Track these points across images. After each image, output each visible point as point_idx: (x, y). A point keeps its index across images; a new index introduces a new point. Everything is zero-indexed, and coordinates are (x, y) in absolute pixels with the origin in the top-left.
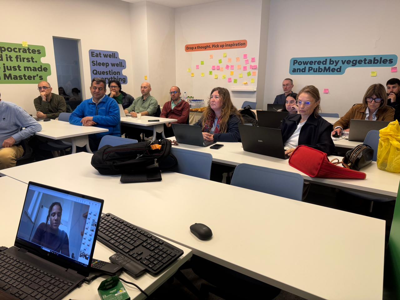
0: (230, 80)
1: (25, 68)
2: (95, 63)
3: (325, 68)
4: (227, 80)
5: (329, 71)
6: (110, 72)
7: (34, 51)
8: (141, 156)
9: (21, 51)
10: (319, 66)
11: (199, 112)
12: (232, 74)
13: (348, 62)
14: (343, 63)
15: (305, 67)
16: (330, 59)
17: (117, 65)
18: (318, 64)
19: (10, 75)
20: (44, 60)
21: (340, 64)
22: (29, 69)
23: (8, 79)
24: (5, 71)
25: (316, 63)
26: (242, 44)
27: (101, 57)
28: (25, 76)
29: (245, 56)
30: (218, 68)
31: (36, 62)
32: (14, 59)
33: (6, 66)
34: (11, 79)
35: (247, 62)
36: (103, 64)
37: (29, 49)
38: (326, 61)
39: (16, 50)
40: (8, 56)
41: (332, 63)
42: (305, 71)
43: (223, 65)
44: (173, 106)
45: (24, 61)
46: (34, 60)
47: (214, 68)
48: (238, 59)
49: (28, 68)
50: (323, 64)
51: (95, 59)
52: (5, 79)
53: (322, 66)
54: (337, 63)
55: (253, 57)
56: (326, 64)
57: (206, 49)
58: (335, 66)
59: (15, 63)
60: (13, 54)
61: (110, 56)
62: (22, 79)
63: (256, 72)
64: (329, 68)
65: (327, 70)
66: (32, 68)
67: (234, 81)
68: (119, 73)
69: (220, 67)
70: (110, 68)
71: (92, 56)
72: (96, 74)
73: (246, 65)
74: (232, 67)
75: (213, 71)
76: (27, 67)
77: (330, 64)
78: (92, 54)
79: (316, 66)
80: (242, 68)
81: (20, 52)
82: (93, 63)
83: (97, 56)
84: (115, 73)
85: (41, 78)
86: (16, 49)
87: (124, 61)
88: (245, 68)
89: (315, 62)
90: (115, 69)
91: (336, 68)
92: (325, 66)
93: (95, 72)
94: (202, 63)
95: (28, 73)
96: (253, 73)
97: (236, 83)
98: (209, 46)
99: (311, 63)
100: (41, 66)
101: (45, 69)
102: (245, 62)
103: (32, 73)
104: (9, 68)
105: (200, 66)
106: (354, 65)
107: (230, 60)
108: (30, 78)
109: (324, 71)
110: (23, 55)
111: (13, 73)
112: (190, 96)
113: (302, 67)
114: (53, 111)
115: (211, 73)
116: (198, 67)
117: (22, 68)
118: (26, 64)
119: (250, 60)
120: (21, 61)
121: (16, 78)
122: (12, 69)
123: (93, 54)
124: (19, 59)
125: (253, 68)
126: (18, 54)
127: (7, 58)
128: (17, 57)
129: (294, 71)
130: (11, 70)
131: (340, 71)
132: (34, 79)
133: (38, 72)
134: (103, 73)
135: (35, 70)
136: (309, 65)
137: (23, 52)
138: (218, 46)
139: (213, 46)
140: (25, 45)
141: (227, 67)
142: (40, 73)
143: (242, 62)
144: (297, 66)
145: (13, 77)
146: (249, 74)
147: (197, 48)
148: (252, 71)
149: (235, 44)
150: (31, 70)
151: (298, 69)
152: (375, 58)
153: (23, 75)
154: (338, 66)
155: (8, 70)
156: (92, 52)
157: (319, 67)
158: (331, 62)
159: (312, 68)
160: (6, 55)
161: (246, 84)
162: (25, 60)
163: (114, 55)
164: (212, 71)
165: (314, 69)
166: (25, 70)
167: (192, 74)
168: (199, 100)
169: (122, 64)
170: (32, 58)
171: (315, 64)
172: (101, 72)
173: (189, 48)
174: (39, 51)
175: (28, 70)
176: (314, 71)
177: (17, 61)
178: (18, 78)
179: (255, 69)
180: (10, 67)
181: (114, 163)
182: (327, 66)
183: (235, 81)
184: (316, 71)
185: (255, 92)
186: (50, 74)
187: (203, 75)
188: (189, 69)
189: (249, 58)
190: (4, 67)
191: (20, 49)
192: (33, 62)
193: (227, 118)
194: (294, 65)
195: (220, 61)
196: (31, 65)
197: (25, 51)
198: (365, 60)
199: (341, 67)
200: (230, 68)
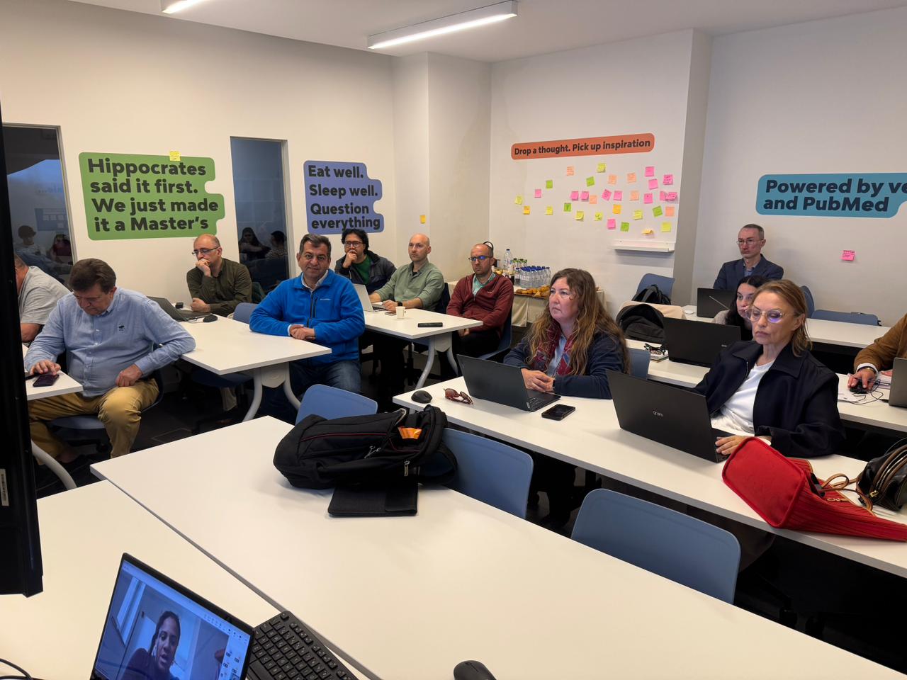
0: (611, 225)
1: (173, 204)
2: (317, 188)
3: (847, 200)
4: (605, 223)
5: (857, 209)
6: (347, 207)
7: (192, 170)
8: (377, 450)
9: (167, 170)
10: (832, 195)
11: (537, 298)
12: (617, 210)
14: (894, 190)
15: (796, 198)
16: (861, 181)
17: (363, 192)
18: (829, 189)
19: (144, 220)
20: (211, 188)
21: (885, 192)
22: (182, 206)
23: (140, 229)
24: (133, 213)
25: (824, 188)
26: (643, 143)
27: (328, 176)
28: (172, 221)
29: (650, 171)
30: (586, 197)
31: (196, 191)
32: (152, 187)
33: (135, 201)
34: (146, 228)
35: (653, 184)
36: (334, 191)
37: (182, 166)
38: (849, 184)
39: (156, 169)
40: (141, 182)
41: (864, 188)
42: (795, 207)
43: (596, 191)
44: (476, 288)
45: (171, 191)
46: (191, 189)
47: (575, 197)
48: (631, 177)
49: (179, 204)
50: (842, 191)
51: (317, 180)
52: (133, 229)
53: (839, 197)
54: (877, 190)
55: (667, 173)
56: (848, 191)
57: (558, 152)
58: (873, 196)
59: (153, 196)
60: (151, 178)
61: (348, 173)
62: (166, 227)
63: (673, 208)
64: (857, 200)
65: (851, 206)
66: (187, 205)
67: (622, 227)
68: (367, 209)
69: (590, 194)
70: (348, 199)
71: (311, 175)
72: (318, 212)
73: (650, 192)
74: (618, 194)
75: (573, 203)
76: (177, 203)
77: (860, 190)
78: (311, 171)
79: (824, 196)
80: (642, 198)
81: (164, 172)
82: (312, 190)
83: (321, 173)
84: (358, 210)
85: (204, 224)
86: (158, 166)
87: (378, 183)
88: (648, 198)
89: (822, 185)
90: (359, 201)
91: (875, 200)
92: (846, 195)
93: (316, 208)
94: (549, 185)
95: (179, 216)
96: (670, 209)
97: (627, 230)
98: (567, 147)
99: (811, 187)
100: (205, 200)
101: (213, 205)
102: (648, 183)
103: (187, 216)
104: (142, 207)
105: (544, 190)
107: (613, 179)
108: (182, 224)
109: (844, 209)
110: (171, 179)
111: (150, 216)
112: (518, 258)
113: (788, 196)
114: (224, 297)
115: (567, 207)
116: (538, 193)
117: (167, 206)
118: (175, 196)
119: (660, 180)
120: (165, 191)
121: (154, 225)
122: (149, 208)
123: (312, 169)
124: (162, 188)
125: (669, 198)
126: (161, 176)
127: (138, 185)
128: (158, 184)
129: (768, 206)
130: (145, 209)
131: (883, 208)
132: (190, 227)
133: (198, 213)
134: (333, 210)
135: (193, 207)
136: (805, 193)
137: (171, 172)
138: (586, 148)
139: (575, 147)
140: (175, 158)
141: (607, 194)
142: (203, 215)
143: (643, 186)
144: (775, 195)
145: (149, 224)
146: (657, 212)
147: (538, 151)
148: (664, 205)
149: (626, 143)
150: (185, 209)
151: (777, 202)
153: (168, 219)
154: (880, 197)
155: (140, 209)
156: (310, 167)
157: (831, 198)
158: (863, 185)
159: (813, 200)
160: (138, 180)
161: (650, 234)
162: (175, 189)
163: (356, 171)
164: (570, 204)
165: (819, 202)
166: (173, 209)
167: (526, 208)
168: (539, 268)
169: (373, 190)
170: (188, 185)
171: (820, 191)
172: (328, 208)
173: (521, 151)
174: (202, 169)
175: (179, 209)
176: (818, 208)
177: (158, 191)
178: (160, 226)
179: (673, 200)
180: (145, 204)
181: (319, 465)
182: (852, 195)
183: (625, 227)
184: (824, 208)
185: (670, 253)
186: (222, 216)
187: (550, 212)
188: (519, 197)
189: (659, 176)
190: (133, 204)
191: (164, 167)
192: (190, 191)
193: (588, 340)
194: (768, 191)
195: (590, 182)
196: (186, 198)
197: (174, 170)
199: (887, 199)
200: (612, 196)
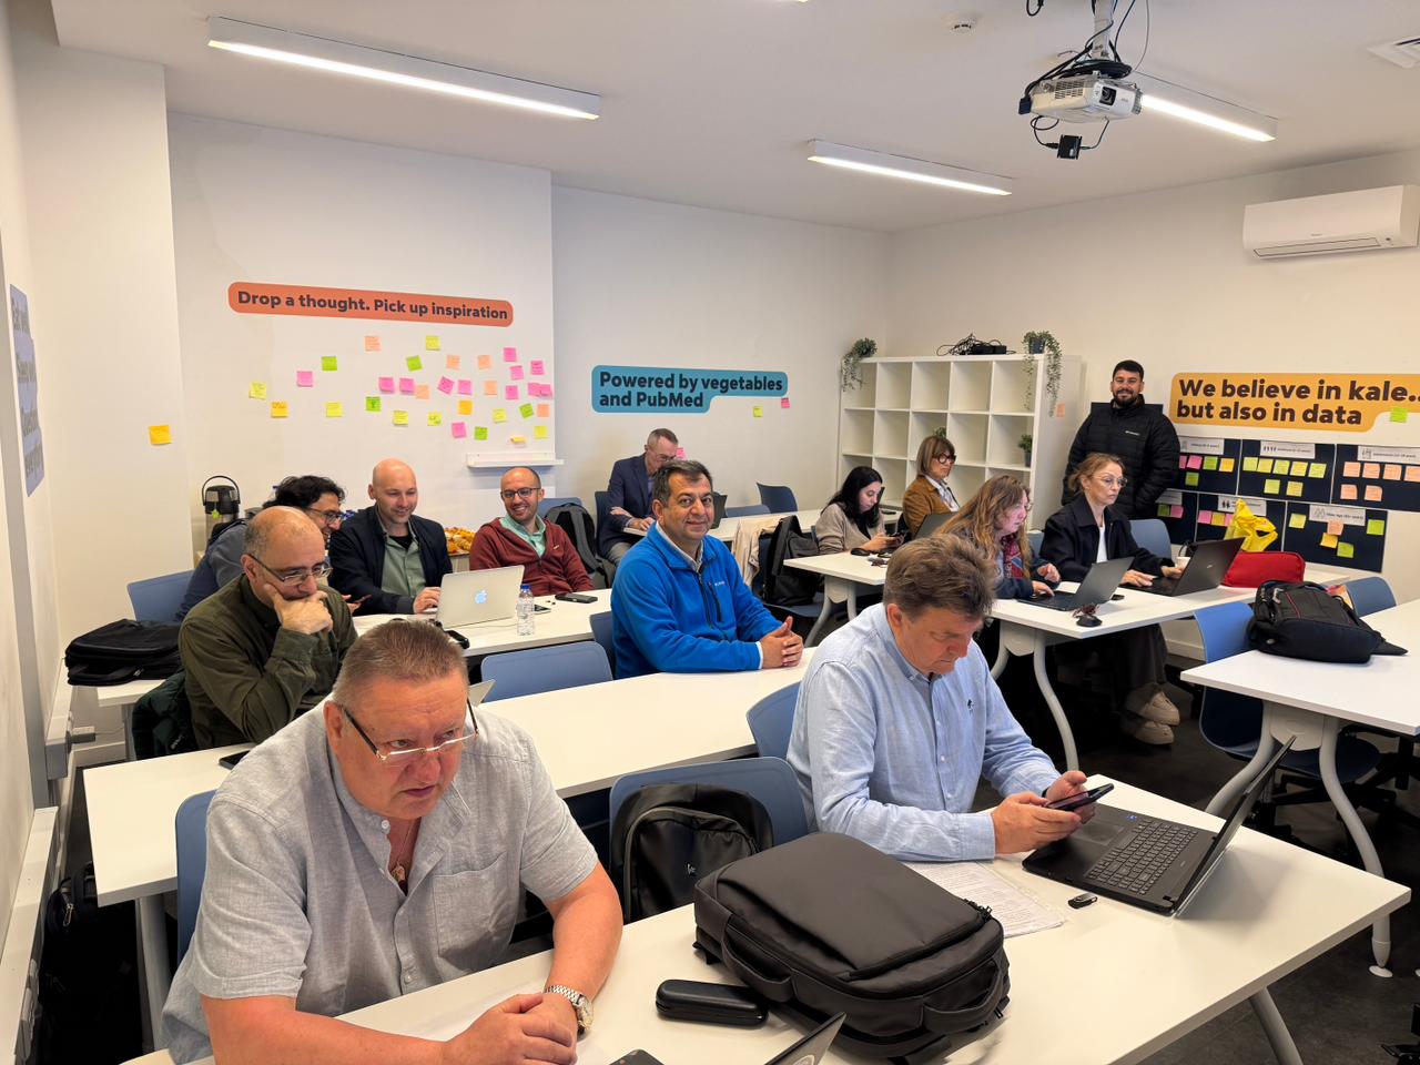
0: (459, 430)
3: (672, 396)
4: (448, 429)
5: (681, 405)
10: (660, 390)
12: (466, 408)
13: (714, 384)
14: (706, 386)
15: (630, 393)
16: (681, 375)
18: (657, 385)
21: (700, 388)
25: (653, 382)
26: (497, 314)
30: (408, 387)
35: (517, 372)
38: (672, 379)
42: (629, 404)
43: (427, 377)
47: (386, 385)
48: (484, 361)
50: (668, 386)
53: (666, 392)
54: (694, 386)
55: (535, 359)
56: (672, 386)
57: (343, 309)
58: (692, 391)
63: (547, 405)
64: (680, 395)
65: (677, 402)
67: (476, 434)
69: (416, 383)
73: (514, 383)
74: (465, 386)
75: (384, 397)
77: (681, 386)
79: (652, 391)
80: (502, 393)
88: (512, 392)
89: (651, 379)
91: (693, 396)
92: (671, 390)
94: (329, 364)
96: (541, 407)
97: (485, 439)
98: (361, 302)
99: (642, 382)
102: (509, 372)
105: (319, 375)
106: (724, 391)
107: (453, 362)
109: (671, 405)
113: (622, 391)
115: (373, 403)
116: (305, 378)
119: (527, 369)
129: (604, 402)
131: (699, 403)
136: (637, 388)
138: (401, 308)
139: (378, 304)
141: (446, 385)
143: (501, 373)
144: (610, 390)
146: (526, 411)
147: (297, 302)
148: (535, 402)
149: (469, 310)
151: (612, 397)
152: (756, 378)
154: (697, 393)
157: (660, 393)
158: (684, 382)
159: (644, 395)
164: (378, 398)
165: (650, 398)
167: (276, 405)
171: (650, 386)
173: (255, 299)
176: (650, 404)
182: (676, 390)
183: (481, 433)
184: (654, 404)
187: (335, 412)
188: (257, 385)
189: (524, 361)
194: (602, 385)
195: (414, 363)
198: (742, 381)
199: (701, 394)
200: (455, 388)
